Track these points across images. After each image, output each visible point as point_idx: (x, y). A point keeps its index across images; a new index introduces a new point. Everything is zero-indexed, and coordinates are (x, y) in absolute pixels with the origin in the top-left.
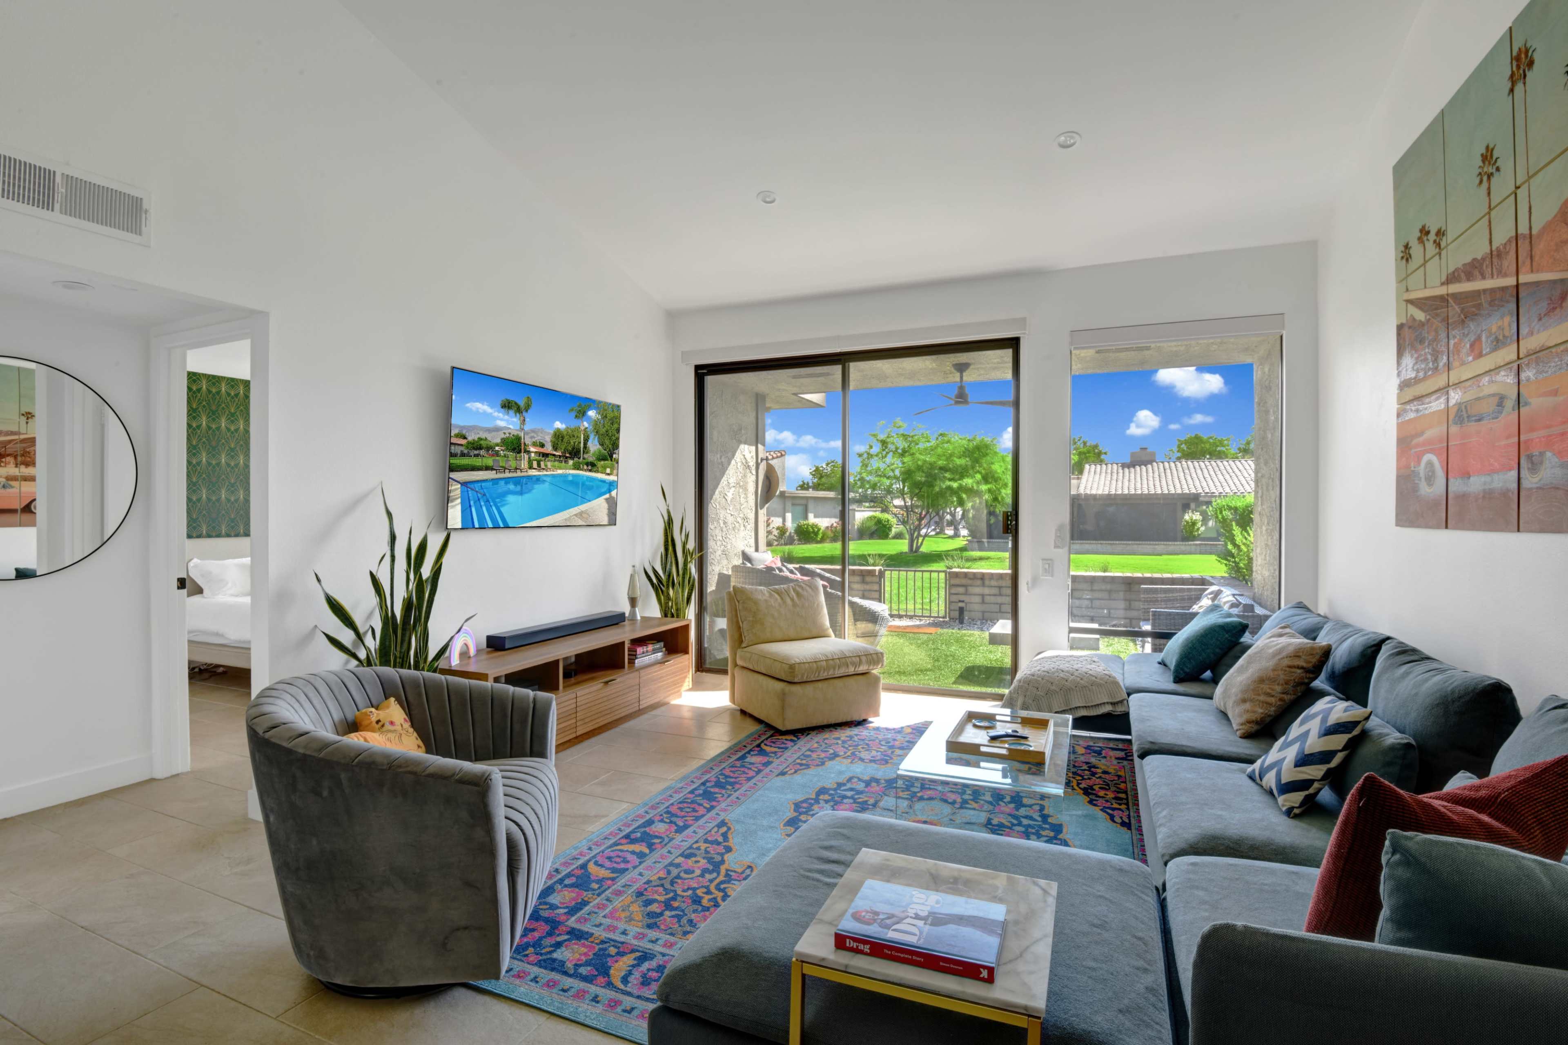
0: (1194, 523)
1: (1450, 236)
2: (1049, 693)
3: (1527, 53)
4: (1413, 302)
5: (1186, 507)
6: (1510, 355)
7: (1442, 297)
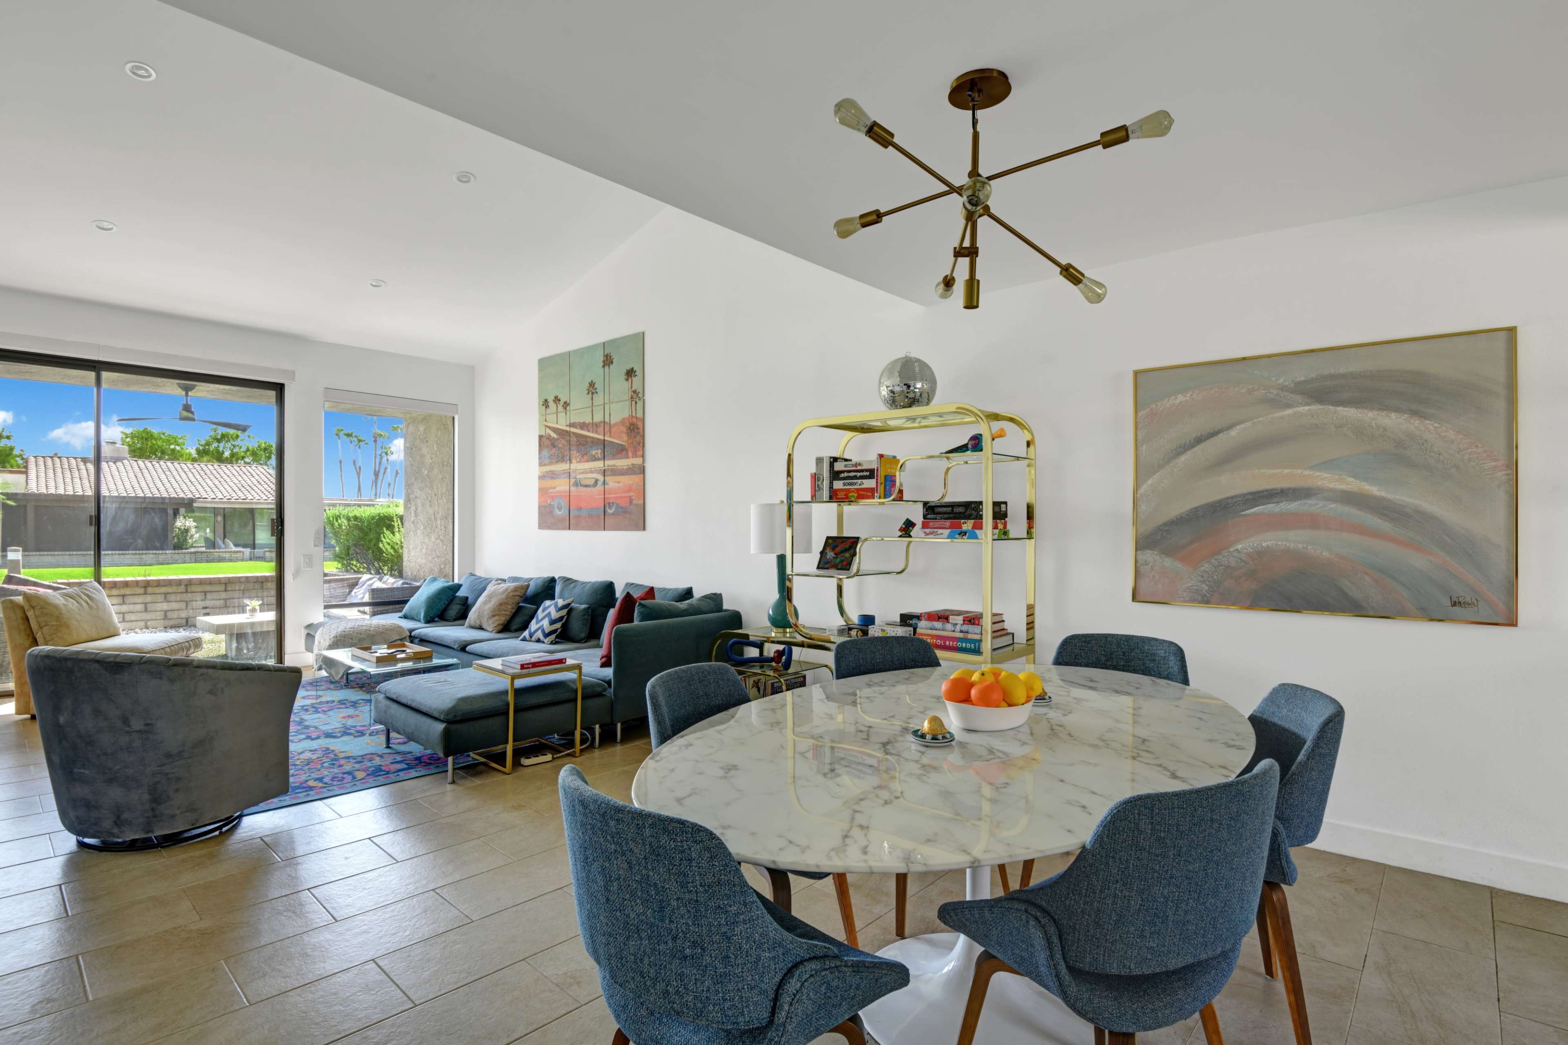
0: (187, 531)
1: (572, 407)
3: (610, 357)
4: (549, 427)
5: (176, 513)
6: (599, 464)
7: (567, 431)
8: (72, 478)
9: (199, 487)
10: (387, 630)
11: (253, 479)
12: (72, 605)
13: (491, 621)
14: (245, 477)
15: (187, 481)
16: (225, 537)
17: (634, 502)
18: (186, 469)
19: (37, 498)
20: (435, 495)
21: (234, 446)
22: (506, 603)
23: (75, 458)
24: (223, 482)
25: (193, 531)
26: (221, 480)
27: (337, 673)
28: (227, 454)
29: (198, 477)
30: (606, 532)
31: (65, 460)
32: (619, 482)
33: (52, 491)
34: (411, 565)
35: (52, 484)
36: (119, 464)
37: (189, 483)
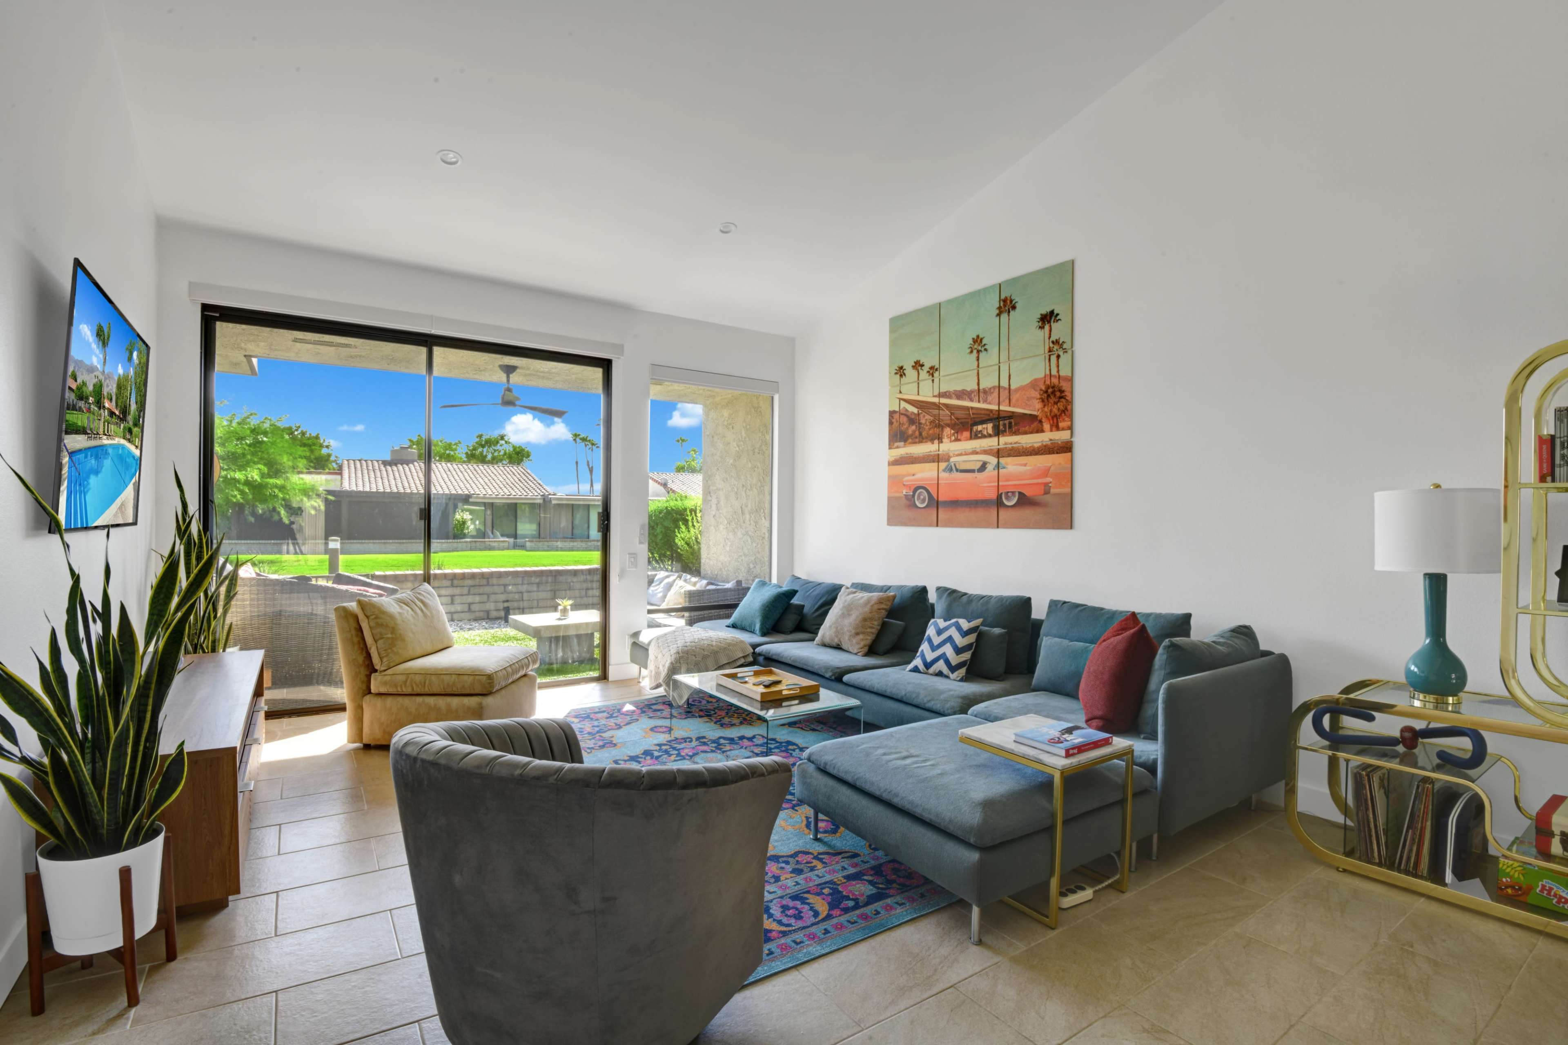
0: (464, 523)
1: (944, 373)
2: (705, 657)
3: (1011, 301)
4: (905, 400)
5: (455, 507)
6: (992, 443)
7: (934, 404)
8: (375, 478)
9: (473, 485)
10: (729, 645)
11: (515, 478)
12: (407, 612)
13: (854, 641)
14: (509, 476)
15: (463, 479)
16: (493, 527)
17: (1052, 491)
18: (462, 470)
19: (350, 494)
20: (743, 486)
21: (495, 451)
22: (871, 619)
23: (377, 461)
24: (493, 482)
25: (469, 523)
26: (490, 478)
27: (681, 697)
28: (489, 457)
29: (472, 476)
30: (1001, 532)
31: (370, 463)
32: (1025, 465)
33: (361, 489)
34: (711, 563)
35: (360, 483)
36: (411, 466)
37: (465, 482)
